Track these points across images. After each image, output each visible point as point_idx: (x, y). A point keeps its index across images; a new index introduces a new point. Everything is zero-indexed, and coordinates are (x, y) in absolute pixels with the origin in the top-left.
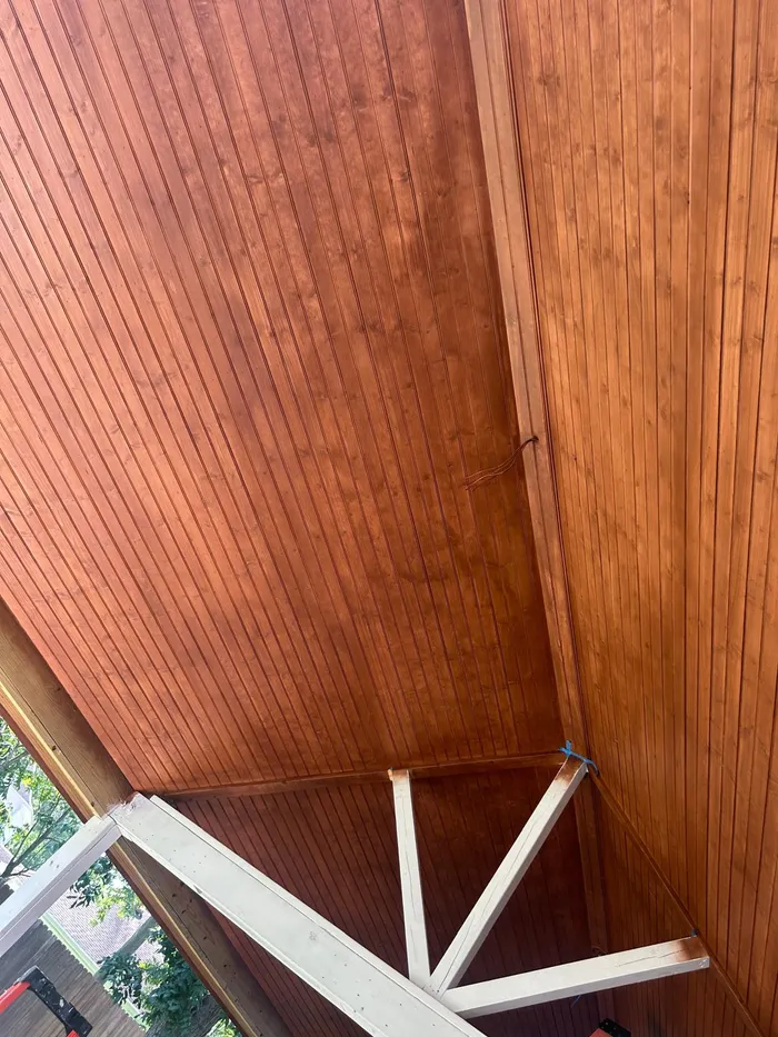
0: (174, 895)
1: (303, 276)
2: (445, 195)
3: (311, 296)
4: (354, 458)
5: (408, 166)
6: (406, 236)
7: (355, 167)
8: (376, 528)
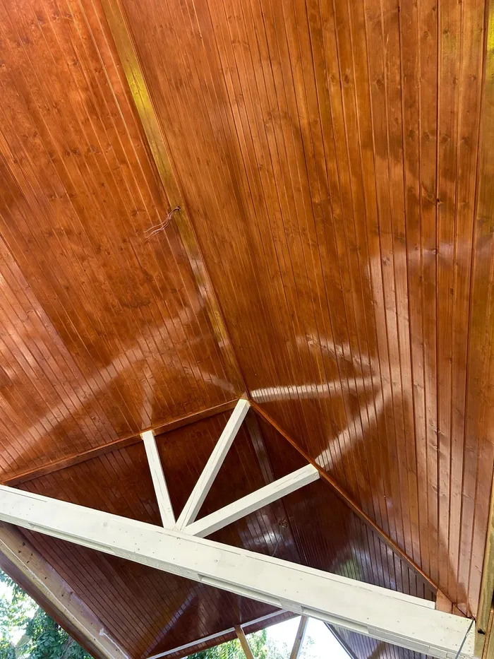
0: (19, 552)
1: (27, 125)
2: (99, 72)
3: (35, 136)
4: (80, 234)
5: (76, 56)
6: (83, 96)
7: (46, 58)
8: (101, 278)
